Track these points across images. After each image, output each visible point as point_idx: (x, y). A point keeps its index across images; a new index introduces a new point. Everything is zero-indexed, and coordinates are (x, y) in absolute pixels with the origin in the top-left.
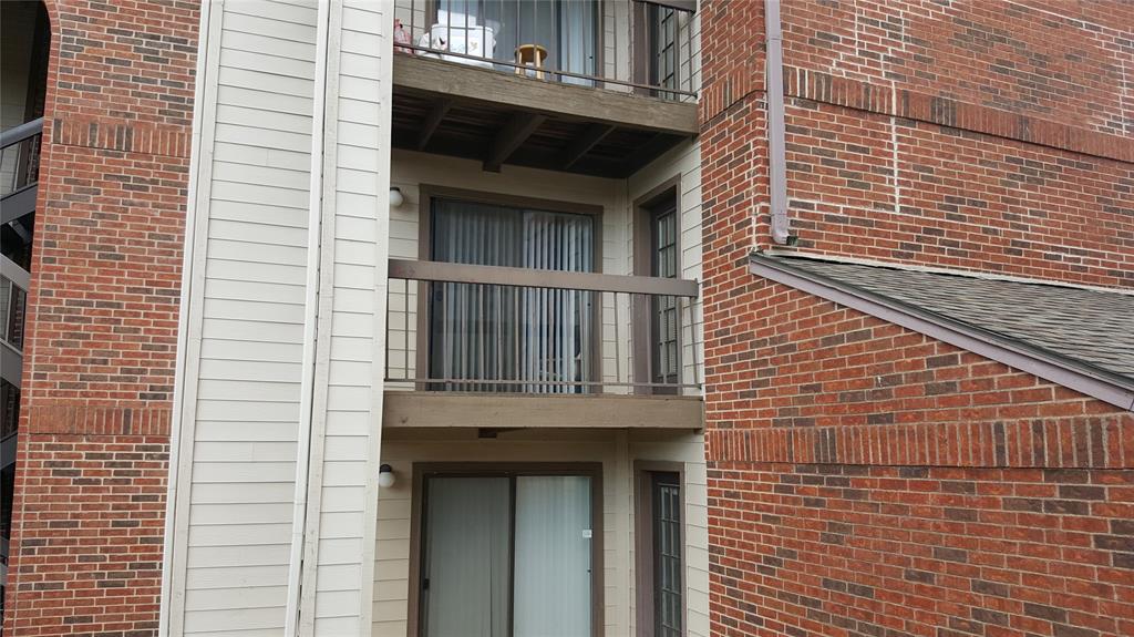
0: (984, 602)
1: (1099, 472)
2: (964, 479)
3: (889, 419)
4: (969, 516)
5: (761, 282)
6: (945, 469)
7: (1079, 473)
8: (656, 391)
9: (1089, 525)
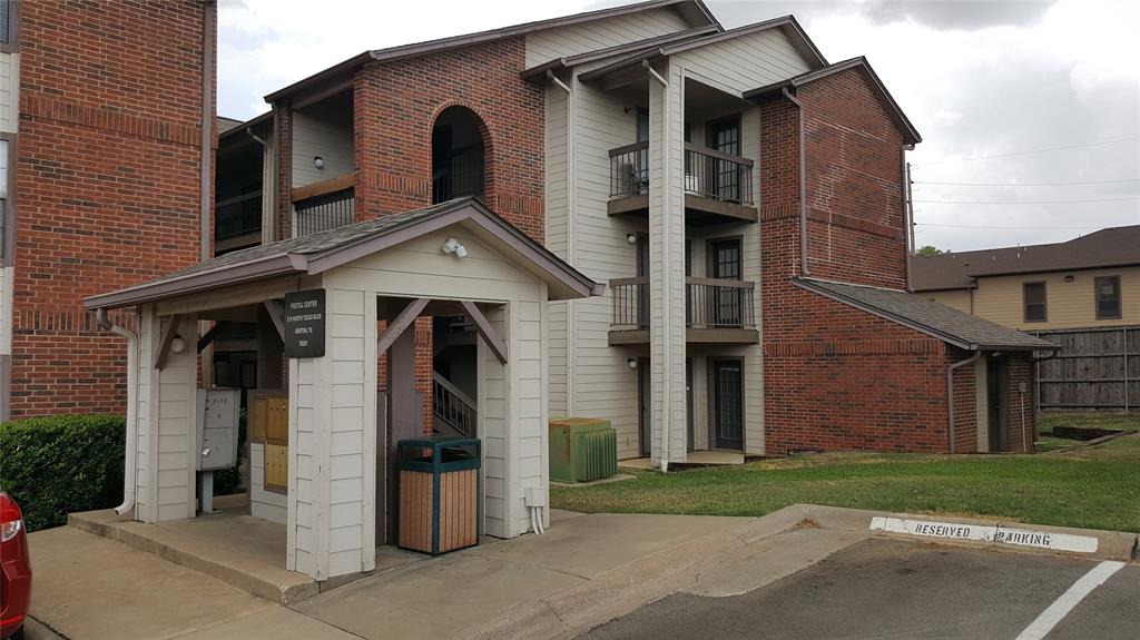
0: (891, 390)
1: (928, 353)
2: (886, 356)
3: (858, 339)
4: (887, 367)
5: (797, 289)
6: (879, 354)
7: (923, 354)
8: (716, 327)
9: (925, 367)
